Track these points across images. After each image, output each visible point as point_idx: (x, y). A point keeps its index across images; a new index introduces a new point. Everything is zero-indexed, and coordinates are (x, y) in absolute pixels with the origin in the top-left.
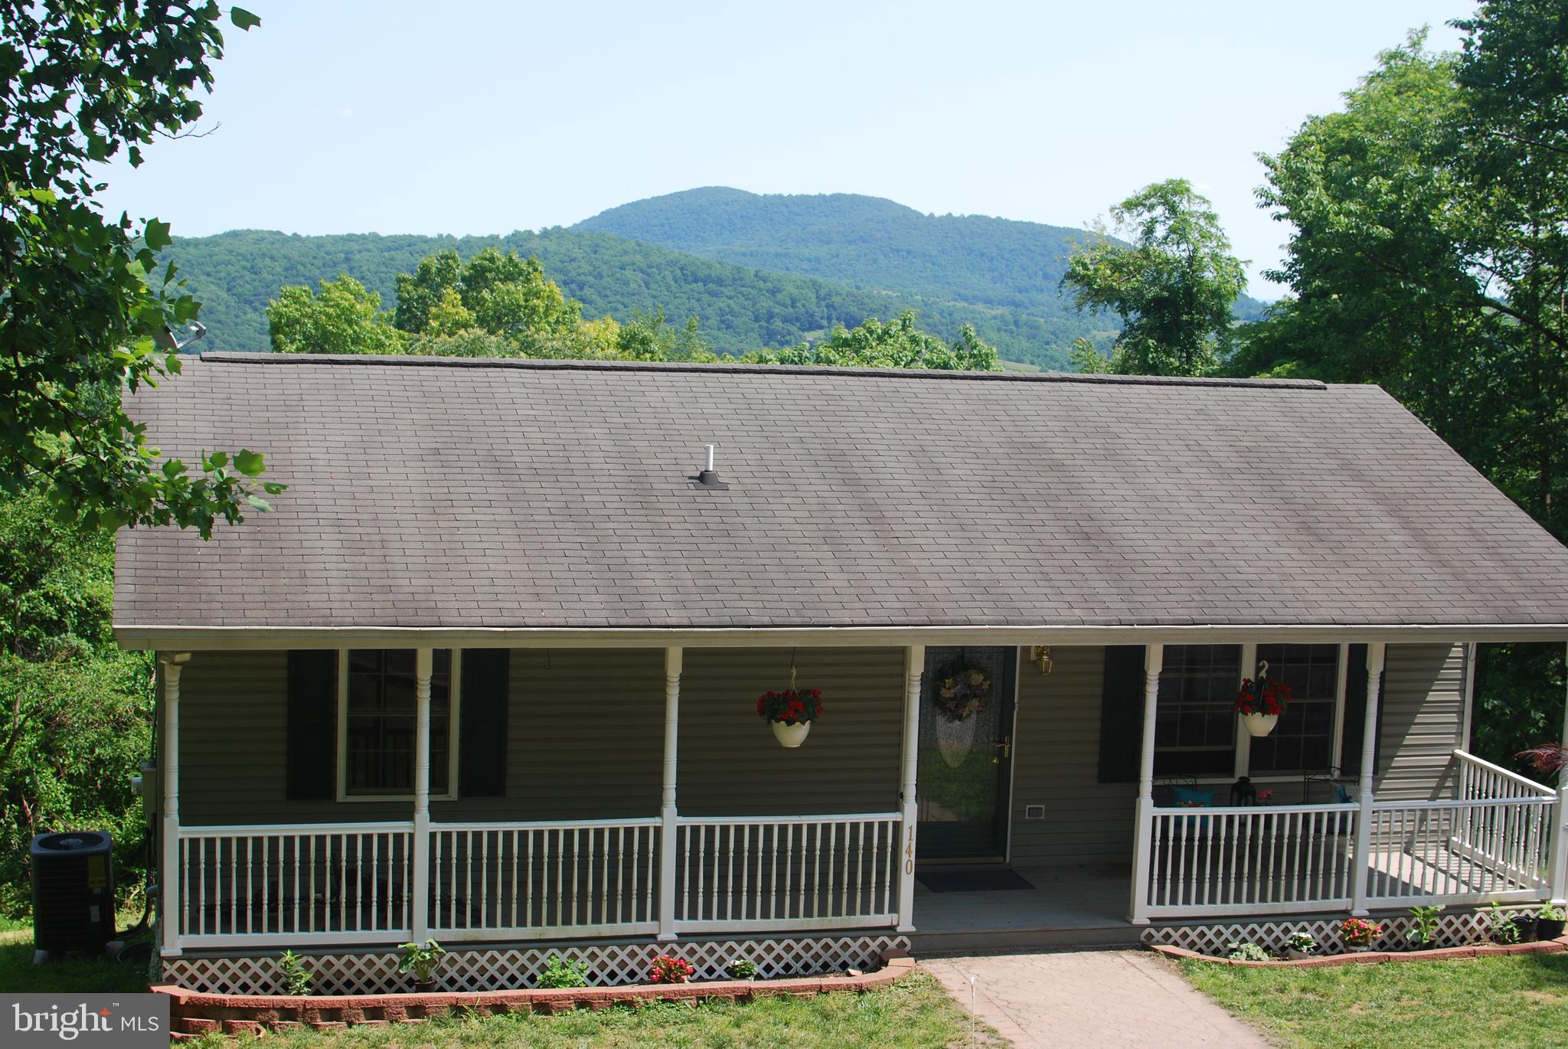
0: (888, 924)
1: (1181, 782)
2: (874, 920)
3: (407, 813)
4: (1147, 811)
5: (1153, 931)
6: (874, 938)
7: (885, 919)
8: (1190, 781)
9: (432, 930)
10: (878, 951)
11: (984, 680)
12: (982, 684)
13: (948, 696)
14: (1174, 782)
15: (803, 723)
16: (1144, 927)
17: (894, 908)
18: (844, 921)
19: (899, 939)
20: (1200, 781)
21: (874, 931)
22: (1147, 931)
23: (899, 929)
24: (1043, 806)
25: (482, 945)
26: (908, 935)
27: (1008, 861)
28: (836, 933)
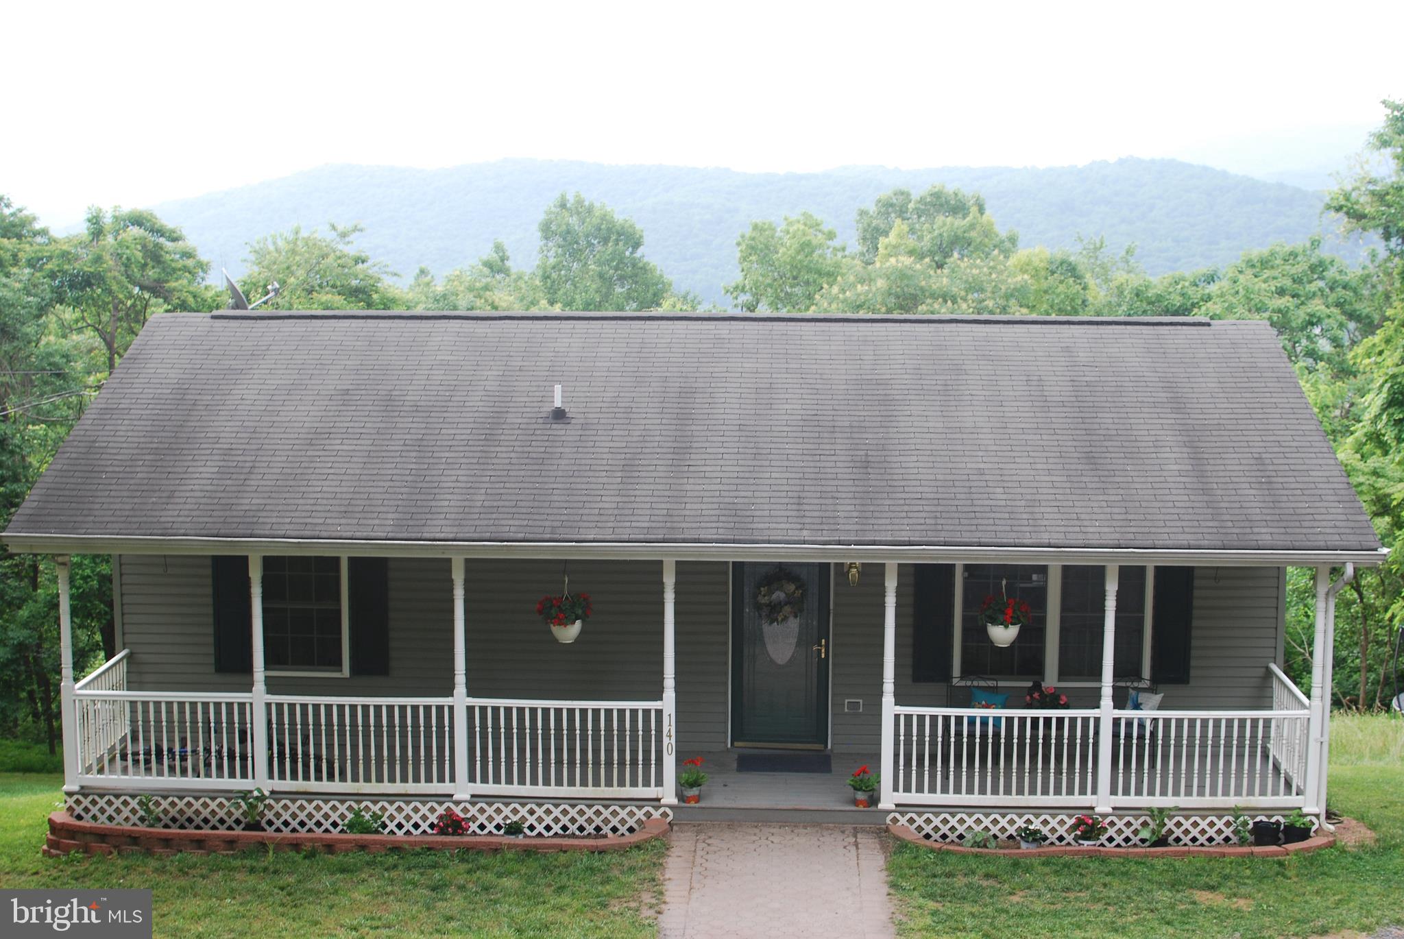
0: (654, 796)
1: (982, 683)
2: (641, 792)
3: (248, 687)
4: (889, 708)
5: (898, 816)
6: (640, 808)
7: (651, 792)
8: (991, 683)
9: (271, 781)
10: (644, 819)
11: (797, 589)
12: (794, 592)
13: (763, 601)
14: (975, 683)
15: (573, 623)
16: (889, 812)
17: (659, 783)
18: (615, 791)
19: (662, 810)
20: (1001, 684)
21: (640, 802)
22: (892, 815)
23: (663, 801)
24: (861, 701)
25: (310, 796)
26: (671, 807)
27: (829, 747)
28: (607, 802)
